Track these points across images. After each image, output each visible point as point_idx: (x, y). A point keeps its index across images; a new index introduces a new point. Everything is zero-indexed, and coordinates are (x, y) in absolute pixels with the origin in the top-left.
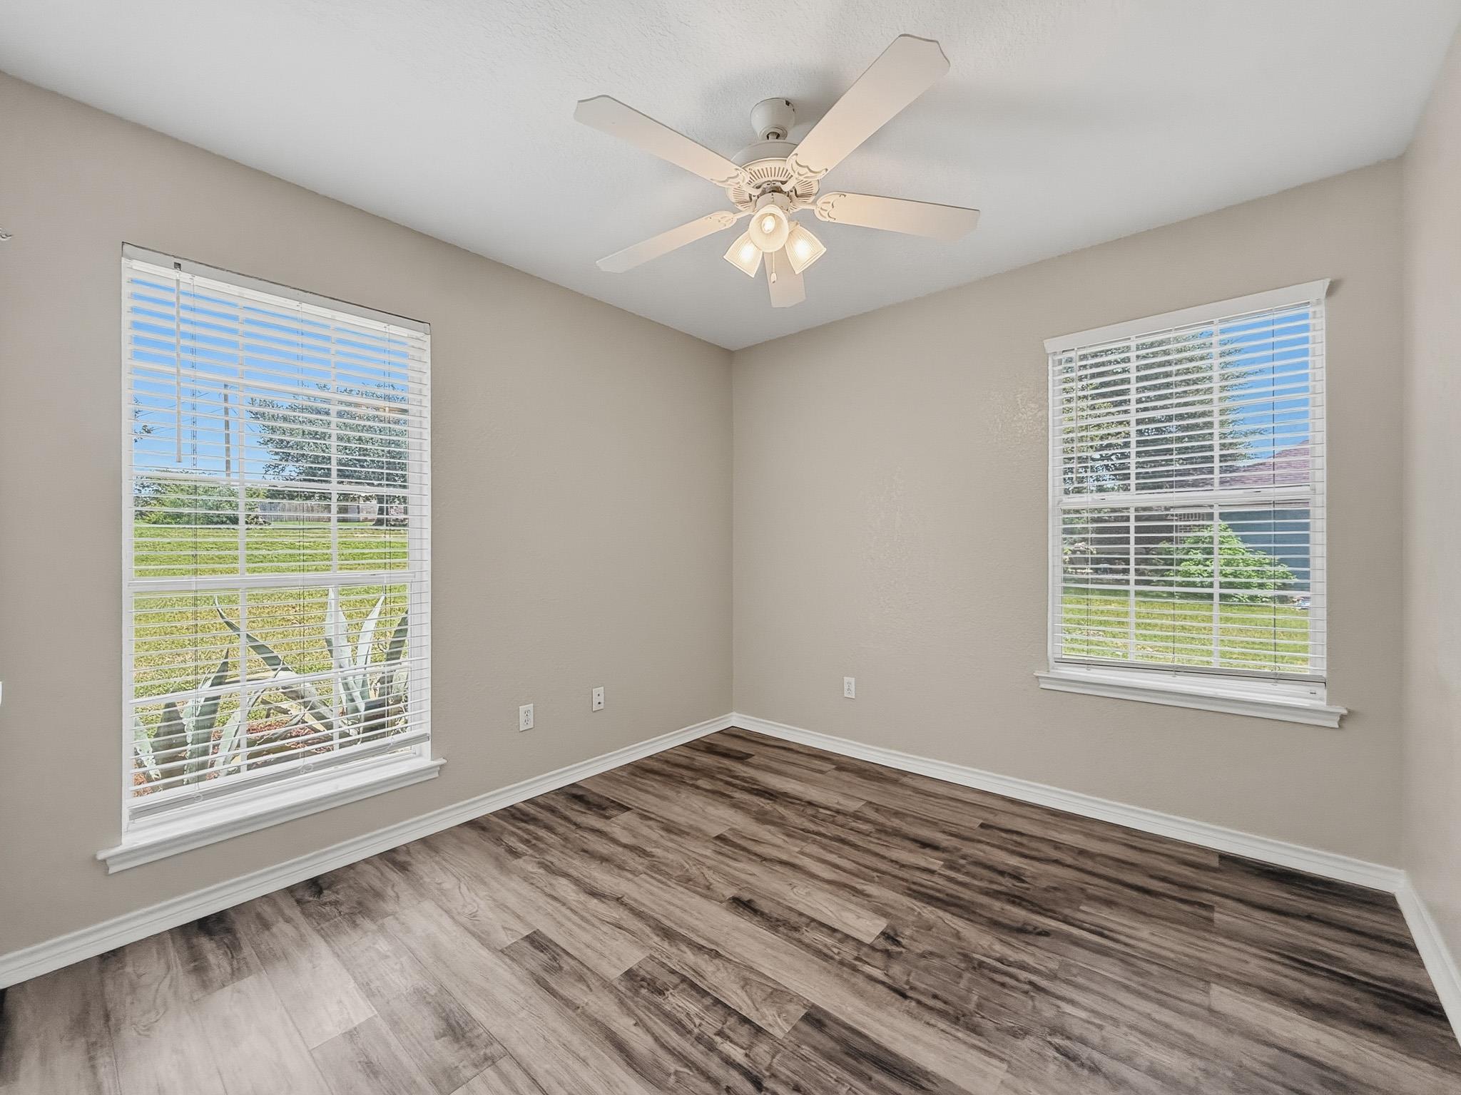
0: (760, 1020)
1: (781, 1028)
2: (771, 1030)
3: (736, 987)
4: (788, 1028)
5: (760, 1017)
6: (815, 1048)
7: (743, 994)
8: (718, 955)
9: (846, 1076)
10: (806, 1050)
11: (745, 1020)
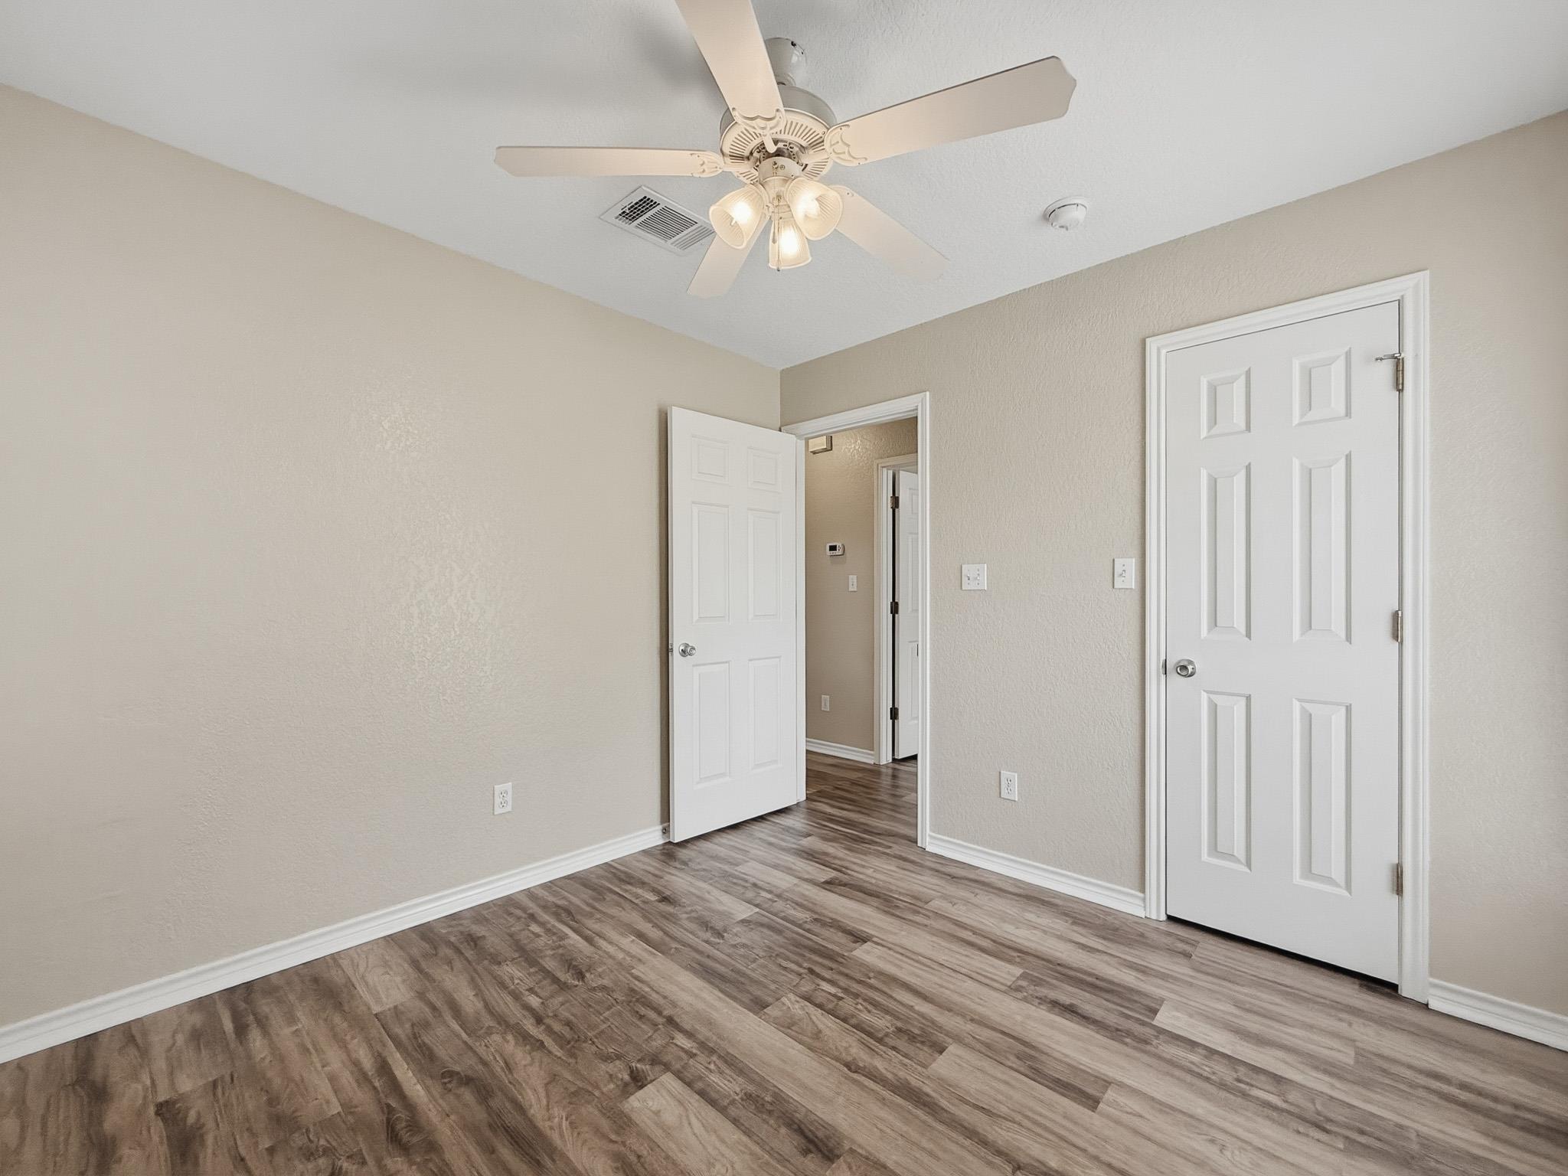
0: (806, 1006)
1: (789, 1000)
2: (798, 999)
3: (827, 1032)
4: (784, 999)
5: (805, 1008)
6: (766, 987)
7: (821, 1026)
8: (847, 1065)
9: (749, 972)
10: (773, 987)
11: (820, 1006)
